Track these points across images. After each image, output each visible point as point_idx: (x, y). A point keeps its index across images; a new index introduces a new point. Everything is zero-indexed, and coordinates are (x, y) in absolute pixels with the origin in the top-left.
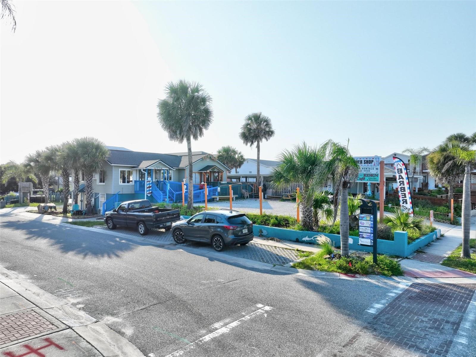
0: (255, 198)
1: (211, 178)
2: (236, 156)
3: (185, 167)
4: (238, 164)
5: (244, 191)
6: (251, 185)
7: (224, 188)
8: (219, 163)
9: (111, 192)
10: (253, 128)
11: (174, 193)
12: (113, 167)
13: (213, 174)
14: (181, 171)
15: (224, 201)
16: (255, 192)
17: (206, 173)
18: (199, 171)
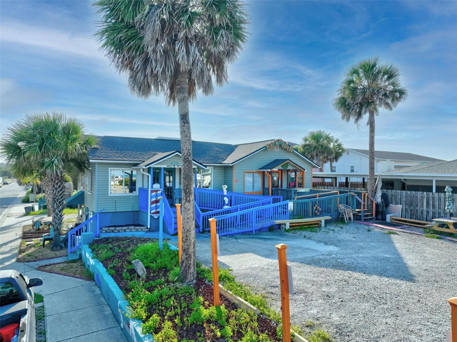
0: (365, 220)
1: (283, 182)
2: (332, 145)
3: (232, 164)
4: (334, 155)
5: (342, 207)
6: (357, 195)
7: (301, 203)
8: (298, 156)
9: (95, 209)
10: (362, 87)
11: (201, 214)
12: (97, 166)
13: (286, 175)
14: (229, 169)
15: (301, 229)
16: (366, 209)
17: (270, 173)
18: (259, 169)
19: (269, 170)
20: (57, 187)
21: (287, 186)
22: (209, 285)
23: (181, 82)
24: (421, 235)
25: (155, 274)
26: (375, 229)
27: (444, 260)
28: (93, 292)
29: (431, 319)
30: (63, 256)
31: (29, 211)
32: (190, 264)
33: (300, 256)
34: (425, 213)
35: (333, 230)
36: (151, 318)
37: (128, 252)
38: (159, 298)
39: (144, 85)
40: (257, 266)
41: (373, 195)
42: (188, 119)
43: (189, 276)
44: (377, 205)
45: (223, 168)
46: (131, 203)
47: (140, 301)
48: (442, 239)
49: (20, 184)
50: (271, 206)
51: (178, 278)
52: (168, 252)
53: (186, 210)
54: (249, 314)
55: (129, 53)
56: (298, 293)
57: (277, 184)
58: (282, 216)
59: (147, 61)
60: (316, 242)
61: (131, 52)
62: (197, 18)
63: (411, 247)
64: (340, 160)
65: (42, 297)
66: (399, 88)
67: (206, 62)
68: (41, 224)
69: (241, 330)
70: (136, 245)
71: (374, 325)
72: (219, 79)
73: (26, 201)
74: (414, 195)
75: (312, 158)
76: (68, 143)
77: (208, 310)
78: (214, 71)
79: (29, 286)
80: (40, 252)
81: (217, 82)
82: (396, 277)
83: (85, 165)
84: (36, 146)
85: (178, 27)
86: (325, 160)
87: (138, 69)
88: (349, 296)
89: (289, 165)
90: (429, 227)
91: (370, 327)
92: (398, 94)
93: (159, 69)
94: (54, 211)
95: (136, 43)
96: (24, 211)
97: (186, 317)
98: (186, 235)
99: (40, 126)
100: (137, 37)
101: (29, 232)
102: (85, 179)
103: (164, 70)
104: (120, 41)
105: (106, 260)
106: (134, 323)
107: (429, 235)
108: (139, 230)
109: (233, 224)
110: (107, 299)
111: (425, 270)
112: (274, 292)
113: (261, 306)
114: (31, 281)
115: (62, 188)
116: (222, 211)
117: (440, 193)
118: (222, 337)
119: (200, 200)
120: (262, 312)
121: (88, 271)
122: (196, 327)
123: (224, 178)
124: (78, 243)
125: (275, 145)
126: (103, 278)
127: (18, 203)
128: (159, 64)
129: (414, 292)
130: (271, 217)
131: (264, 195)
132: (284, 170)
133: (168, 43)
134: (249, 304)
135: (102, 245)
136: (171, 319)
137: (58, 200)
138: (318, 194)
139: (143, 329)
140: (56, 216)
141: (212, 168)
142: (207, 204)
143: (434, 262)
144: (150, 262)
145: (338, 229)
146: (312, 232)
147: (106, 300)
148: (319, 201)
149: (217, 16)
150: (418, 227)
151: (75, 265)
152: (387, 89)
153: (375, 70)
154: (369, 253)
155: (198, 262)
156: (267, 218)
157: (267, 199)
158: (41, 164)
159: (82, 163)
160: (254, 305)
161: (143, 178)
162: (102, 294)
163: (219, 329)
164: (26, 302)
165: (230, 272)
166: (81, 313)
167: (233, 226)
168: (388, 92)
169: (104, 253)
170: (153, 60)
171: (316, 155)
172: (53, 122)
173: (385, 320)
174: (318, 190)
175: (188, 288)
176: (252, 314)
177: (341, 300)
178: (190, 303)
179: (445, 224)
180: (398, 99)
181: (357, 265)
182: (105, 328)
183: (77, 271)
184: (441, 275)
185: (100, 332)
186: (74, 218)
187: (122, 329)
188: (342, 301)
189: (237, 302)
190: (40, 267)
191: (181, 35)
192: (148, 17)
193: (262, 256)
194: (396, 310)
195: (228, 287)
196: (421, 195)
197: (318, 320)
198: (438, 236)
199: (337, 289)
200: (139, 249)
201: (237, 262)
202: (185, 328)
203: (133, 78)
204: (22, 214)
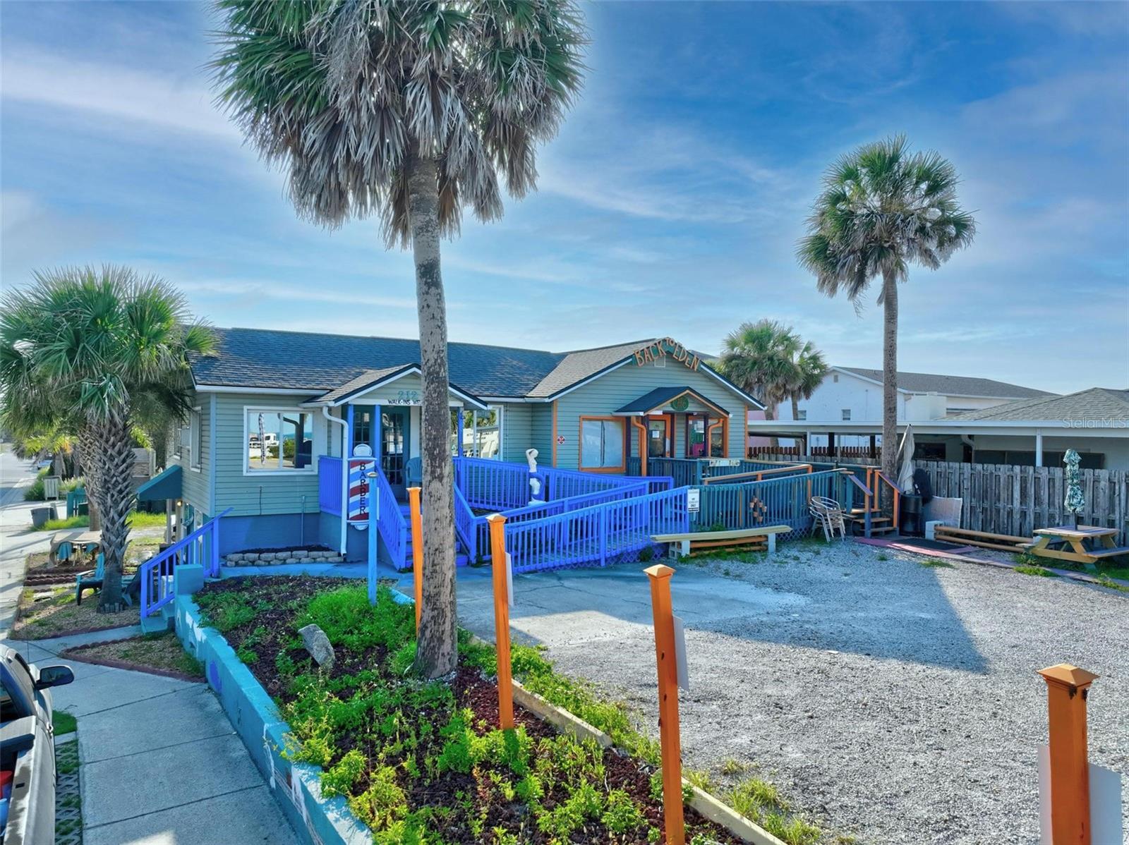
0: (874, 535)
1: (676, 443)
2: (796, 358)
3: (550, 397)
4: (799, 383)
5: (818, 503)
6: (855, 475)
7: (718, 492)
8: (711, 379)
9: (208, 507)
10: (865, 211)
11: (473, 520)
12: (213, 401)
13: (684, 426)
14: (541, 412)
15: (717, 555)
16: (876, 509)
17: (645, 420)
18: (617, 411)
19: (642, 414)
20: (114, 453)
21: (686, 454)
22: (489, 683)
23: (421, 184)
24: (1006, 568)
25: (356, 660)
26: (897, 556)
27: (1058, 625)
28: (202, 707)
29: (1021, 753)
30: (127, 625)
31: (42, 520)
32: (443, 632)
33: (715, 617)
34: (1017, 516)
35: (796, 558)
36: (345, 759)
37: (291, 611)
38: (364, 714)
39: (330, 190)
40: (607, 639)
41: (893, 474)
42: (438, 274)
43: (440, 661)
44: (904, 499)
45: (528, 409)
46: (298, 494)
47: (318, 721)
48: (1057, 576)
49: (21, 454)
50: (645, 500)
51: (412, 668)
52: (388, 607)
53: (432, 499)
54: (585, 748)
55: (292, 112)
56: (705, 698)
57: (662, 450)
58: (671, 524)
59: (334, 131)
60: (753, 586)
61: (296, 108)
62: (459, 26)
63: (982, 594)
64: (817, 393)
65: (74, 720)
66: (955, 214)
67: (484, 137)
68: (74, 551)
69: (563, 784)
70: (311, 594)
71: (884, 768)
72: (514, 180)
73: (36, 495)
74: (992, 473)
75: (748, 388)
76: (141, 344)
77: (484, 738)
78: (501, 160)
79: (39, 686)
80: (69, 615)
81: (511, 187)
82: (943, 664)
83: (183, 400)
84: (61, 350)
85: (411, 50)
86: (779, 393)
87: (314, 150)
88: (828, 705)
89: (689, 400)
90: (1025, 549)
91: (875, 772)
92: (952, 230)
93: (367, 150)
94: (106, 513)
95: (309, 86)
96: (30, 521)
97: (431, 753)
98: (433, 561)
99: (71, 301)
100: (313, 71)
101: (43, 569)
102: (184, 435)
103: (377, 154)
104: (270, 81)
105: (236, 628)
106: (303, 771)
107: (1025, 567)
108: (318, 560)
109: (553, 544)
110: (237, 724)
111: (1014, 647)
112: (648, 698)
113: (614, 728)
114: (46, 674)
115: (127, 456)
116: (526, 513)
117: (1052, 468)
118: (518, 800)
119: (471, 487)
120: (616, 741)
121: (190, 658)
122: (455, 780)
123: (529, 432)
124: (165, 594)
125: (656, 351)
126: (228, 670)
127: (14, 502)
128: (365, 141)
129: (985, 695)
130: (646, 527)
131: (628, 474)
132: (678, 414)
133: (387, 88)
134: (585, 723)
135: (227, 595)
136: (392, 760)
137: (115, 485)
138: (759, 473)
139: (323, 786)
140: (109, 525)
141: (500, 409)
142: (488, 496)
143: (1034, 628)
144: (345, 633)
145: (809, 555)
146: (745, 562)
147: (233, 726)
148: (763, 489)
149: (510, 25)
150: (1000, 550)
151: (157, 644)
152: (927, 216)
153: (898, 171)
154: (880, 610)
155: (463, 630)
156: (636, 530)
157: (637, 484)
158: (72, 393)
159: (177, 393)
160: (596, 727)
161: (329, 431)
162: (225, 712)
163: (510, 783)
164: (31, 720)
165: (541, 653)
166: (170, 755)
167: (553, 549)
168: (929, 225)
169: (231, 614)
170: (352, 129)
171: (758, 382)
172: (102, 290)
173: (911, 756)
174: (762, 462)
175: (436, 690)
176: (592, 746)
177: (810, 714)
178: (442, 725)
179: (1064, 543)
180: (953, 241)
181: (852, 636)
182: (232, 790)
183: (162, 658)
184: (1050, 657)
185: (217, 800)
186: (158, 536)
187: (272, 791)
188: (811, 717)
189: (555, 720)
190: (69, 651)
191: (419, 67)
192: (336, 21)
193: (621, 617)
194: (939, 734)
195: (536, 685)
196: (1008, 473)
197: (752, 759)
198: (1047, 569)
199: (799, 690)
200: (317, 603)
201: (561, 632)
202: (427, 782)
203: (302, 176)
204: (24, 528)
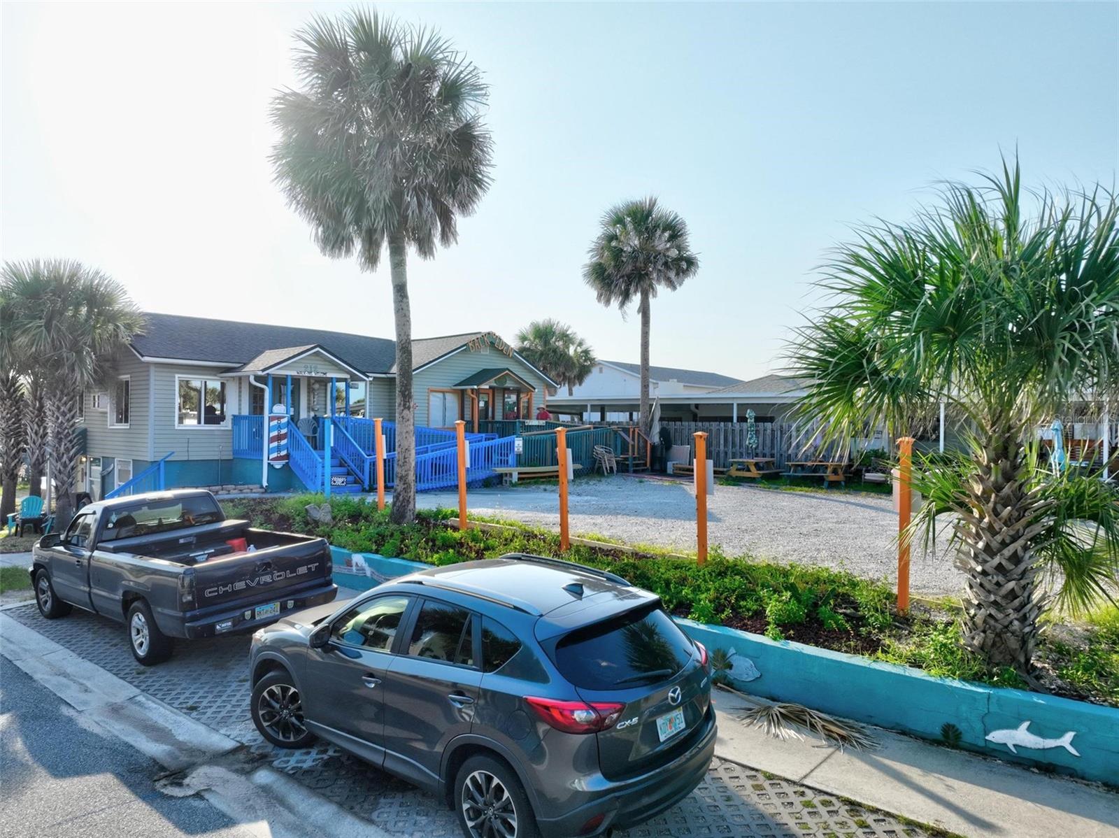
0: (635, 472)
1: (496, 411)
2: (571, 351)
4: (576, 371)
5: (599, 449)
6: (622, 431)
7: (534, 441)
8: (521, 364)
9: (146, 454)
10: (629, 249)
11: (366, 459)
12: (152, 369)
13: (502, 397)
15: (536, 483)
16: (636, 455)
17: (476, 392)
18: (455, 386)
19: (476, 387)
21: (505, 417)
26: (650, 481)
34: (722, 455)
35: (587, 483)
41: (647, 432)
43: (408, 514)
44: (653, 448)
46: (215, 445)
48: (740, 485)
57: (486, 413)
64: (587, 381)
66: (687, 254)
84: (41, 326)
86: (560, 380)
89: (508, 379)
92: (684, 265)
108: (244, 491)
117: (741, 423)
125: (484, 341)
132: (499, 389)
137: (66, 436)
141: (366, 382)
145: (594, 482)
152: (669, 255)
153: (651, 222)
161: (240, 396)
168: (670, 261)
179: (745, 466)
180: (685, 272)
196: (717, 429)
198: (736, 483)
